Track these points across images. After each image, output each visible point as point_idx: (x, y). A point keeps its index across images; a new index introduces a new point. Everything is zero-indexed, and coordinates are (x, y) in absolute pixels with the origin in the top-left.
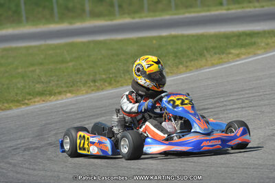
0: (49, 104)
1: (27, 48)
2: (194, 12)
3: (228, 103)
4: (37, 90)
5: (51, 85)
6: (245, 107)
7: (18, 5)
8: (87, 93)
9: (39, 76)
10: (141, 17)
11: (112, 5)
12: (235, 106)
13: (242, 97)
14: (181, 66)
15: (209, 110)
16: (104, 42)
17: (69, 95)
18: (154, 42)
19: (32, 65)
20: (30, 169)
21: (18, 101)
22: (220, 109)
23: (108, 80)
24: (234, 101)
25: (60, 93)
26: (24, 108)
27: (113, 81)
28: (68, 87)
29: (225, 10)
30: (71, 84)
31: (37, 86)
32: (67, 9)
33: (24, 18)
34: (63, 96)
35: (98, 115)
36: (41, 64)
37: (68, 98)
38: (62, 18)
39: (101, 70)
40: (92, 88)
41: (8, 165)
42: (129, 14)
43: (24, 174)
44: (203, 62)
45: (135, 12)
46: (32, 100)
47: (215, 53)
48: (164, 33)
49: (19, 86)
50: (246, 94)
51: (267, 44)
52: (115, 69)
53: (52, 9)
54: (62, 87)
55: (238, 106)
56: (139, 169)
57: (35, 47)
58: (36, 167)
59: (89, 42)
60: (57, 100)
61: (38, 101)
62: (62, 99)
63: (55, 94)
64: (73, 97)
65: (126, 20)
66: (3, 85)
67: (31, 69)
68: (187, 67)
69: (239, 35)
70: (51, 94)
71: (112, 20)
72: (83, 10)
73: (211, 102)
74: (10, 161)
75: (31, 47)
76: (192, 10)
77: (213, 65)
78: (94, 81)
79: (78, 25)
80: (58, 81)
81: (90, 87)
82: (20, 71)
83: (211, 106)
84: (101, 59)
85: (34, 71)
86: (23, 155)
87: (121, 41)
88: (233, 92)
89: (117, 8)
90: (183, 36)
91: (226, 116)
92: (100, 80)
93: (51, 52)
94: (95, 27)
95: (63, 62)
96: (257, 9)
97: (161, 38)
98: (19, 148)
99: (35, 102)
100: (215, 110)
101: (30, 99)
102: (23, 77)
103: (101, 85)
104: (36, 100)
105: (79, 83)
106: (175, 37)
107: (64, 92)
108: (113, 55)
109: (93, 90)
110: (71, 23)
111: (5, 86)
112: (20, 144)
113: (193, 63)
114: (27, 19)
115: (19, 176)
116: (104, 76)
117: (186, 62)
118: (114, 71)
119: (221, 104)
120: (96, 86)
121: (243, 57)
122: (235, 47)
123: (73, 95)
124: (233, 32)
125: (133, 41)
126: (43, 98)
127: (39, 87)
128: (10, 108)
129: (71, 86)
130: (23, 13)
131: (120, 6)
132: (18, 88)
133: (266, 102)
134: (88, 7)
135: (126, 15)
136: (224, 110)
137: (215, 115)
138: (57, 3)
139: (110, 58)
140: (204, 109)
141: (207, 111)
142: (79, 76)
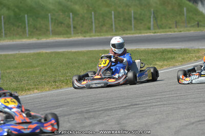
1: (5, 56)
2: (129, 34)
3: (154, 101)
4: (12, 86)
5: (22, 83)
6: (166, 104)
8: (49, 90)
9: (14, 76)
10: (90, 36)
11: (69, 26)
12: (159, 103)
13: (164, 96)
15: (139, 106)
16: (63, 53)
17: (36, 91)
19: (9, 68)
22: (147, 105)
23: (66, 81)
24: (159, 100)
25: (29, 89)
27: (69, 82)
28: (35, 85)
29: (153, 33)
30: (38, 83)
31: (12, 84)
32: (35, 28)
33: (3, 34)
34: (32, 92)
35: (57, 106)
36: (15, 68)
37: (35, 94)
38: (31, 35)
40: (54, 86)
45: (86, 32)
50: (167, 94)
51: (184, 59)
52: (70, 73)
53: (25, 28)
54: (31, 85)
55: (162, 103)
57: (12, 55)
59: (52, 53)
60: (27, 94)
62: (31, 94)
63: (25, 90)
64: (39, 93)
65: (80, 38)
67: (8, 71)
69: (163, 52)
70: (22, 90)
71: (69, 38)
72: (48, 30)
73: (141, 100)
75: (8, 55)
76: (129, 32)
78: (55, 82)
79: (44, 40)
80: (27, 80)
81: (52, 85)
83: (141, 103)
84: (60, 65)
85: (10, 73)
87: (75, 52)
88: (158, 93)
89: (72, 29)
91: (152, 110)
92: (60, 81)
93: (23, 59)
94: (56, 42)
95: (32, 67)
96: (176, 33)
100: (144, 105)
103: (60, 85)
105: (44, 83)
107: (33, 89)
108: (69, 63)
109: (54, 88)
110: (38, 39)
114: (6, 34)
116: (62, 78)
119: (149, 102)
120: (56, 85)
121: (165, 67)
122: (160, 60)
123: (39, 91)
124: (158, 49)
125: (84, 53)
127: (14, 85)
129: (38, 85)
130: (3, 30)
131: (74, 28)
133: (182, 101)
134: (50, 29)
135: (80, 34)
136: (151, 106)
137: (143, 109)
138: (28, 23)
139: (67, 65)
140: (136, 105)
141: (137, 106)
142: (43, 78)
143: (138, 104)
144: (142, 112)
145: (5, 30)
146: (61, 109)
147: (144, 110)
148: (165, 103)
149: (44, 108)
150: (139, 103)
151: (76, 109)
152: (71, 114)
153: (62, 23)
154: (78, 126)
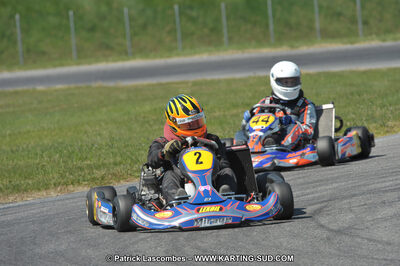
1: (228, 82)
7: (218, 20)
10: (395, 39)
11: (353, 21)
16: (340, 75)
19: (235, 106)
32: (288, 25)
33: (225, 39)
35: (327, 180)
38: (280, 40)
42: (378, 34)
45: (388, 31)
52: (354, 113)
53: (267, 26)
56: (385, 260)
57: (240, 80)
59: (319, 74)
65: (374, 43)
67: (235, 111)
71: (352, 43)
72: (311, 29)
74: (199, 244)
75: (234, 80)
79: (304, 49)
82: (217, 114)
85: (237, 115)
86: (217, 236)
87: (365, 72)
89: (360, 26)
102: (221, 123)
108: (352, 94)
110: (292, 47)
114: (230, 39)
118: (354, 116)
130: (225, 31)
131: (365, 23)
134: (317, 25)
135: (374, 36)
138: (274, 17)
139: (348, 98)
145: (228, 31)
146: (335, 185)
149: (302, 184)
151: (364, 185)
152: (354, 195)
153: (339, 14)
154: (369, 218)
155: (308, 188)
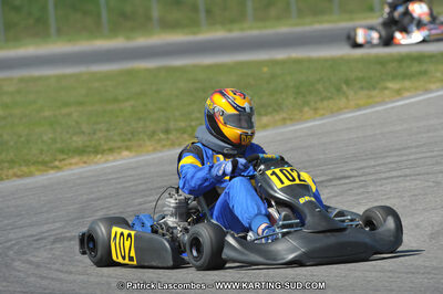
0: (93, 167)
1: (60, 78)
2: (328, 21)
3: (383, 168)
4: (74, 145)
5: (96, 137)
6: (410, 176)
7: (44, 9)
8: (155, 150)
9: (77, 122)
10: (242, 29)
11: (195, 9)
12: (394, 173)
13: (405, 158)
14: (306, 109)
15: (353, 180)
16: (183, 70)
17: (125, 153)
18: (265, 69)
19: (66, 104)
20: (62, 271)
21: (44, 163)
22: (369, 177)
24: (393, 166)
25: (111, 150)
26: (52, 175)
28: (124, 141)
30: (130, 136)
31: (75, 138)
32: (124, 15)
34: (116, 156)
36: (81, 104)
37: (123, 159)
38: (115, 30)
39: (177, 113)
40: (164, 143)
41: (28, 266)
42: (223, 24)
43: (52, 279)
44: (343, 102)
45: (233, 21)
46: (66, 162)
47: (362, 88)
48: (280, 55)
49: (45, 138)
50: (411, 154)
53: (99, 16)
54: (115, 141)
55: (399, 173)
57: (71, 76)
58: (73, 270)
59: (159, 69)
60: (106, 161)
61: (76, 164)
62: (114, 160)
63: (103, 152)
64: (132, 158)
65: (218, 34)
66: (20, 136)
68: (316, 109)
69: (401, 60)
70: (96, 152)
71: (194, 33)
72: (148, 18)
73: (355, 167)
74: (32, 259)
75: (64, 77)
76: (326, 18)
77: (359, 107)
78: (167, 131)
79: (142, 41)
80: (108, 130)
81: (160, 141)
82: (47, 114)
83: (356, 173)
84: (177, 96)
85: (69, 115)
86: (51, 249)
87: (209, 67)
88: (391, 151)
89: (202, 15)
90: (310, 60)
91: (379, 188)
92: (176, 130)
93: (97, 84)
94: (168, 45)
95: (116, 100)
97: (275, 63)
98: (44, 238)
99: (71, 164)
100: (363, 178)
101: (64, 159)
102: (51, 124)
103: (177, 138)
104: (74, 161)
105: (142, 135)
106: (298, 62)
107: (119, 148)
108: (197, 90)
109: (164, 146)
110: (128, 38)
111: (23, 139)
112: (47, 231)
113: (325, 103)
114: (59, 30)
115: (45, 283)
116: (183, 124)
117: (316, 102)
118: (198, 115)
119: (372, 171)
120: (169, 139)
121: (407, 94)
122: (394, 78)
123: (133, 154)
125: (229, 68)
126: (85, 159)
127: (78, 141)
128: (30, 175)
129: (130, 140)
131: (208, 12)
132: (43, 142)
134: (156, 13)
135: (218, 26)
136: (376, 180)
137: (361, 187)
138: (107, 5)
140: (345, 178)
141: (347, 181)
142: (141, 124)
143: (349, 177)
144: (359, 194)
147: (362, 190)
148: (407, 171)
149: (143, 191)
150: (351, 173)
155: (151, 195)
